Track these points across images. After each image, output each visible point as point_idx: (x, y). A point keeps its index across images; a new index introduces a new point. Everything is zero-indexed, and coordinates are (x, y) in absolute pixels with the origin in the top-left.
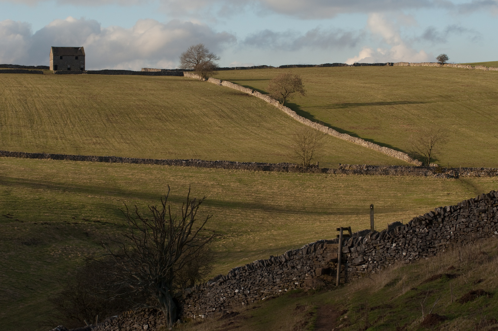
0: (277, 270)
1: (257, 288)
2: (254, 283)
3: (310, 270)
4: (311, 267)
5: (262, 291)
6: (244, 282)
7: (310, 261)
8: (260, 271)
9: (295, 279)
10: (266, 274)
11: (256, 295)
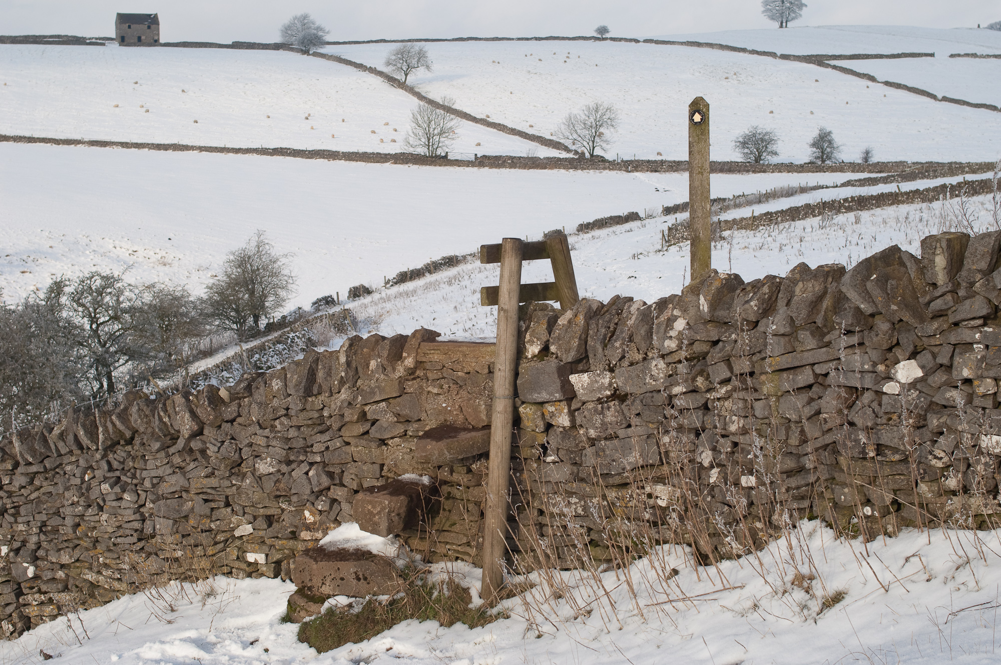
0: (160, 472)
1: (65, 559)
2: (56, 531)
3: (329, 489)
4: (331, 475)
5: (90, 576)
6: (12, 519)
7: (326, 437)
8: (78, 472)
9: (246, 529)
10: (105, 487)
11: (66, 589)
